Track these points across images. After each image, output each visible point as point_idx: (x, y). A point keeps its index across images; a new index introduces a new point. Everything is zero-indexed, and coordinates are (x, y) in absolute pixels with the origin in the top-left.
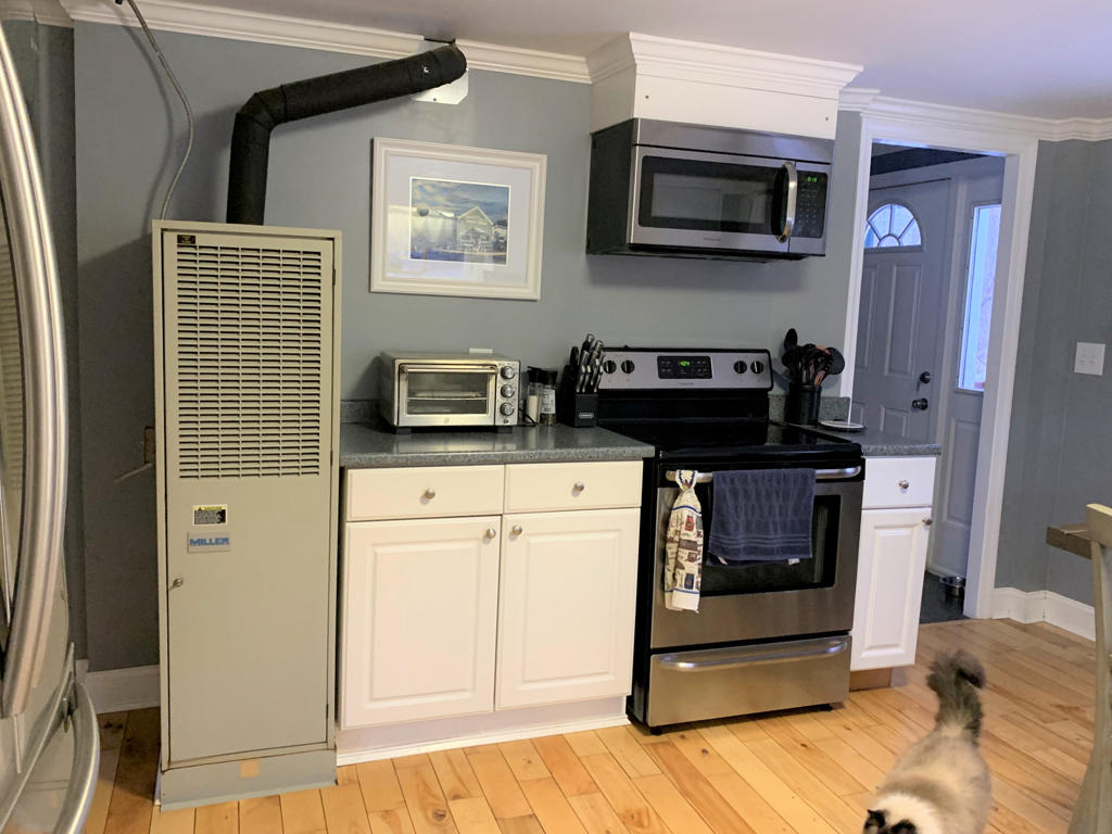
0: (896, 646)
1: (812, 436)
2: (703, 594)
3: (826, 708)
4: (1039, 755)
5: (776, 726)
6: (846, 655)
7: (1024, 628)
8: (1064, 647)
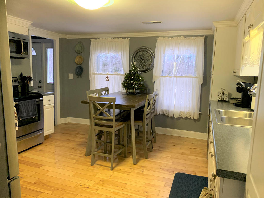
0: (51, 130)
1: (28, 94)
2: (19, 126)
3: (41, 144)
4: (76, 140)
5: (33, 149)
6: (43, 133)
7: (66, 124)
8: (73, 125)
